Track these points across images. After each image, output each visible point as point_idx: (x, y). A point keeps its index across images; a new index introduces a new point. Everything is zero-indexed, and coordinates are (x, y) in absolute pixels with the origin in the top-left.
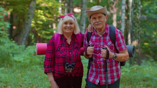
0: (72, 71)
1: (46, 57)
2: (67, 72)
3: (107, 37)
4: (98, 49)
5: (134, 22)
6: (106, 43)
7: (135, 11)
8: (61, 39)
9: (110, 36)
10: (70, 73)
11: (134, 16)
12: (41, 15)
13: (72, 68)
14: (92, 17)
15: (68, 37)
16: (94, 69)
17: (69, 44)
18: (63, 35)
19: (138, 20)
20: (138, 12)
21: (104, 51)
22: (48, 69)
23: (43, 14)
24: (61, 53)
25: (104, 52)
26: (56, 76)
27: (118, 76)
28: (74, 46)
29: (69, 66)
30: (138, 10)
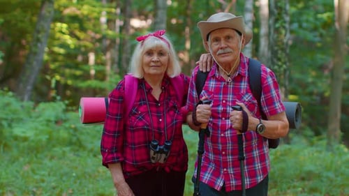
0: (165, 159)
1: (105, 129)
2: (153, 161)
3: (243, 84)
4: (221, 108)
5: (276, 48)
6: (239, 96)
7: (277, 25)
8: (140, 88)
9: (249, 81)
10: (160, 164)
11: (276, 36)
12: (64, 33)
13: (166, 153)
14: (212, 37)
15: (155, 83)
16: (211, 156)
17: (158, 99)
18: (143, 79)
19: (283, 44)
20: (284, 27)
21: (237, 114)
22: (110, 156)
23: (67, 32)
24: (140, 120)
25: (238, 117)
26: (128, 170)
27: (265, 170)
28: (167, 104)
29: (158, 150)
30: (285, 22)
